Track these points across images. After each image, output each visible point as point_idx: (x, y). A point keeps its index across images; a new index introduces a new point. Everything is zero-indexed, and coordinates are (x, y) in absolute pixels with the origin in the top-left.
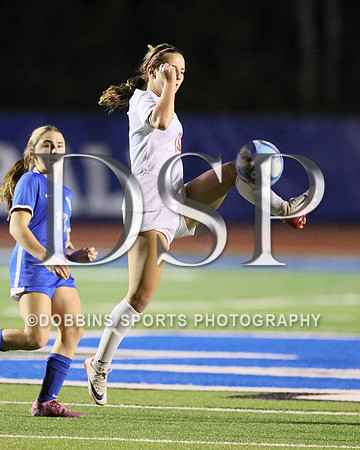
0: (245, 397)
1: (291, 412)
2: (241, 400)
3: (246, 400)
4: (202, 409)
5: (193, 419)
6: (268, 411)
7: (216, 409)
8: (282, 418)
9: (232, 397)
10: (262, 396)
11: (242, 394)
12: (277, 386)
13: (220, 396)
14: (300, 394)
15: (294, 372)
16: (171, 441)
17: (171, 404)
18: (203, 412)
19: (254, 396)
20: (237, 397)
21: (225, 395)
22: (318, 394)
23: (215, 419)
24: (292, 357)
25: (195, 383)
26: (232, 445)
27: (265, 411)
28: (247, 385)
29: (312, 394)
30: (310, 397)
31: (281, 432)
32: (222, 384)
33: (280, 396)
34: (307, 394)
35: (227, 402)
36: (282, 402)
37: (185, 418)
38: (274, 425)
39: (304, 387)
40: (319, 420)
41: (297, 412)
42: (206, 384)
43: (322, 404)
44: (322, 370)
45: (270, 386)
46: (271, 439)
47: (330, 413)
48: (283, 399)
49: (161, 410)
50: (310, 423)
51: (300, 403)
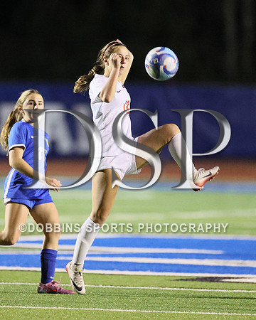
0: (187, 280)
1: (219, 291)
2: (184, 282)
3: (187, 282)
4: (157, 288)
5: (150, 295)
6: (203, 290)
7: (166, 289)
8: (213, 295)
9: (178, 280)
10: (198, 279)
11: (184, 278)
12: (209, 272)
13: (170, 279)
14: (225, 278)
15: (221, 263)
16: (135, 311)
17: (135, 284)
18: (157, 290)
19: (193, 280)
20: (181, 280)
21: (172, 279)
22: (237, 278)
23: (166, 295)
24: (219, 252)
25: (152, 271)
26: (177, 314)
27: (201, 290)
28: (188, 272)
29: (233, 278)
30: (232, 280)
31: (212, 304)
32: (171, 271)
33: (211, 280)
34: (230, 278)
35: (174, 283)
36: (213, 283)
37: (145, 294)
38: (207, 300)
39: (228, 273)
40: (238, 296)
41: (223, 291)
42: (160, 271)
43: (240, 285)
44: (241, 261)
45: (204, 272)
46: (205, 309)
47: (246, 291)
48: (214, 281)
49: (128, 289)
50: (232, 298)
51: (225, 284)
